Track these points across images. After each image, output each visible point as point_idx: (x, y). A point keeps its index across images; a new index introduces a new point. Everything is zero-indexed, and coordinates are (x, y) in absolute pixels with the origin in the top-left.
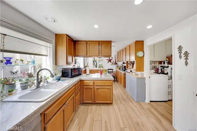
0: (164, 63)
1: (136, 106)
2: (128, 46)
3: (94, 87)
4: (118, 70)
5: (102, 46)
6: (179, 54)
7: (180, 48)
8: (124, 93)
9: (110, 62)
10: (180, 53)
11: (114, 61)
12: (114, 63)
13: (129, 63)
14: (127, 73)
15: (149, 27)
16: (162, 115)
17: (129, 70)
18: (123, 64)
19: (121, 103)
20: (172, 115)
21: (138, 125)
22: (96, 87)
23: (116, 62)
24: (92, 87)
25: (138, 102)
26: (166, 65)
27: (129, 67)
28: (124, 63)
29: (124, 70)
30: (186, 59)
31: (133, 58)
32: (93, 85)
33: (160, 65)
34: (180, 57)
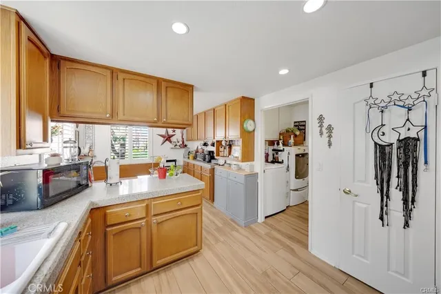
0: (278, 144)
1: (247, 237)
2: (221, 105)
3: (147, 221)
4: (191, 161)
5: (168, 95)
6: (319, 128)
7: (321, 119)
8: (214, 214)
9: (167, 142)
10: (321, 126)
11: (180, 139)
12: (178, 144)
13: (223, 143)
14: (216, 167)
15: (284, 72)
16: (290, 238)
17: (221, 161)
18: (204, 147)
19: (217, 240)
20: (308, 236)
21: (268, 276)
22: (154, 220)
23: (183, 142)
24: (143, 222)
25: (247, 226)
26: (281, 147)
27: (221, 154)
28: (205, 144)
29: (207, 160)
30: (330, 136)
31: (234, 134)
32: (144, 216)
33: (272, 148)
34: (321, 134)
